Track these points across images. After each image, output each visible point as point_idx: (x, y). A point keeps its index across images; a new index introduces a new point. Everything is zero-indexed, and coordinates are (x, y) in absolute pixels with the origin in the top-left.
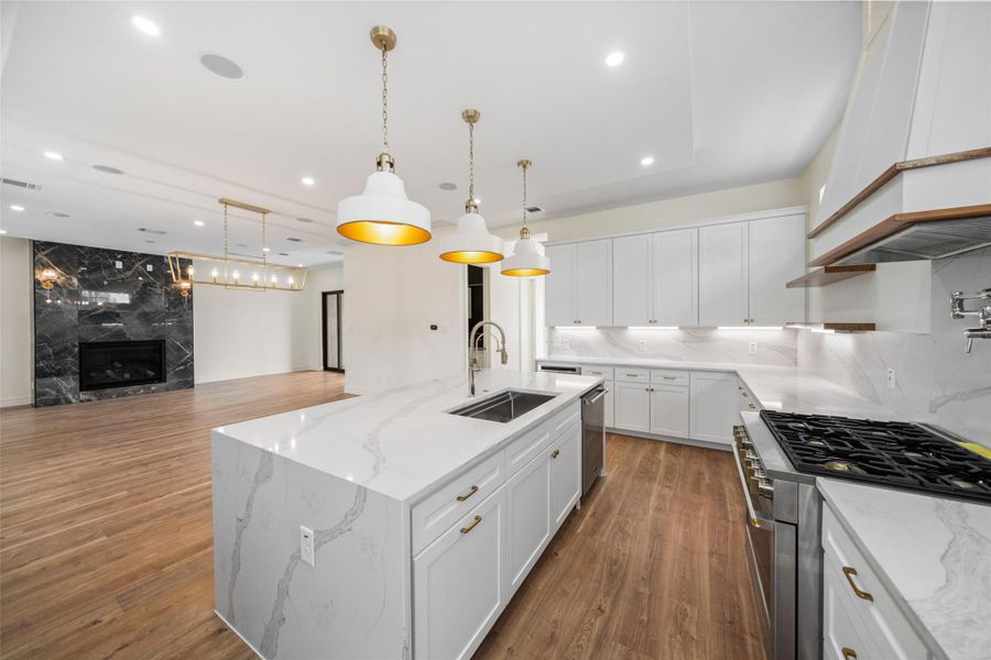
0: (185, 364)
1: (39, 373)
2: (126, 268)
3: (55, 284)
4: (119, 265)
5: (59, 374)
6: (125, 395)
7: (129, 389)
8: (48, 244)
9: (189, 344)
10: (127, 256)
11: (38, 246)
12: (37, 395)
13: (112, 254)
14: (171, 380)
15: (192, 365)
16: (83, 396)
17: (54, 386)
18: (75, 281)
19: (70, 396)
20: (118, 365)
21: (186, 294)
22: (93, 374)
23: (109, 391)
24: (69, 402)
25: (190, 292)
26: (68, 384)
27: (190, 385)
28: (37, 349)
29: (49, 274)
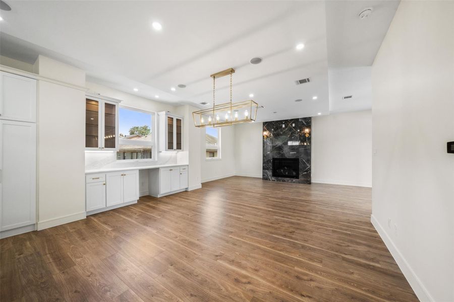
0: (307, 171)
1: (264, 168)
2: (286, 127)
3: (267, 136)
4: (284, 126)
5: (267, 169)
6: (284, 181)
7: (286, 179)
8: (266, 123)
9: (309, 161)
10: (286, 122)
11: (265, 124)
12: (263, 176)
13: (281, 122)
14: (301, 178)
15: (310, 172)
16: (273, 179)
17: (266, 173)
18: (272, 135)
19: (270, 177)
20: (286, 168)
21: (307, 136)
22: (277, 171)
23: (280, 178)
24: (270, 180)
25: (310, 134)
26: (270, 173)
27: (309, 182)
28: (263, 159)
29: (266, 133)
